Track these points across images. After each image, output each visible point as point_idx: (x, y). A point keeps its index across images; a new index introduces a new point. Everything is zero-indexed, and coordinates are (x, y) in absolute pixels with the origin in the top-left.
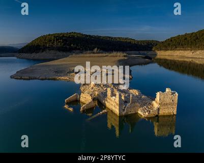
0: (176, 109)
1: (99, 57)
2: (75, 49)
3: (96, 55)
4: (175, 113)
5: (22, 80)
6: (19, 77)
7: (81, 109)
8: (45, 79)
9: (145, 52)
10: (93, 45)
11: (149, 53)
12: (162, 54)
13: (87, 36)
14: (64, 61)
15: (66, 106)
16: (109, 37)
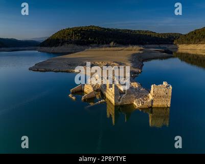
0: (170, 102)
1: (113, 50)
2: (93, 42)
3: (112, 48)
4: (169, 106)
5: (39, 72)
6: (36, 69)
7: (83, 99)
8: (59, 71)
9: (166, 46)
10: (110, 39)
11: (169, 47)
12: (183, 48)
13: (105, 29)
14: (80, 54)
15: (70, 95)
16: (128, 30)
